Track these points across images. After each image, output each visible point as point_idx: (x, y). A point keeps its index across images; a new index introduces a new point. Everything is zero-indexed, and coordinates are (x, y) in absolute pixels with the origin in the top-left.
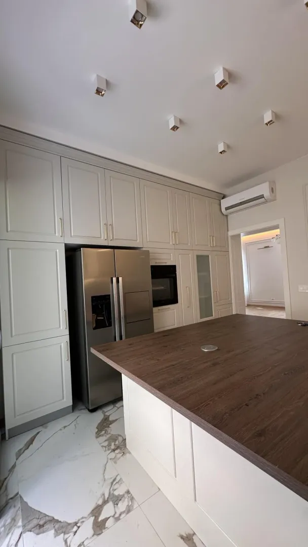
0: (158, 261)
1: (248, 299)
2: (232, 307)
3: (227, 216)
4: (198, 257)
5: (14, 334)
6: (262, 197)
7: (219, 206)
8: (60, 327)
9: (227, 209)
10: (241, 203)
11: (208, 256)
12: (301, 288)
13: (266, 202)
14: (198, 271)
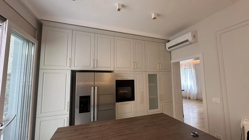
0: (122, 78)
1: (196, 96)
2: (172, 104)
3: (170, 52)
4: (149, 75)
5: (42, 112)
6: (187, 41)
7: (165, 47)
8: (65, 110)
9: (169, 48)
10: (176, 45)
11: (156, 75)
12: (215, 100)
13: (191, 43)
14: (149, 83)
